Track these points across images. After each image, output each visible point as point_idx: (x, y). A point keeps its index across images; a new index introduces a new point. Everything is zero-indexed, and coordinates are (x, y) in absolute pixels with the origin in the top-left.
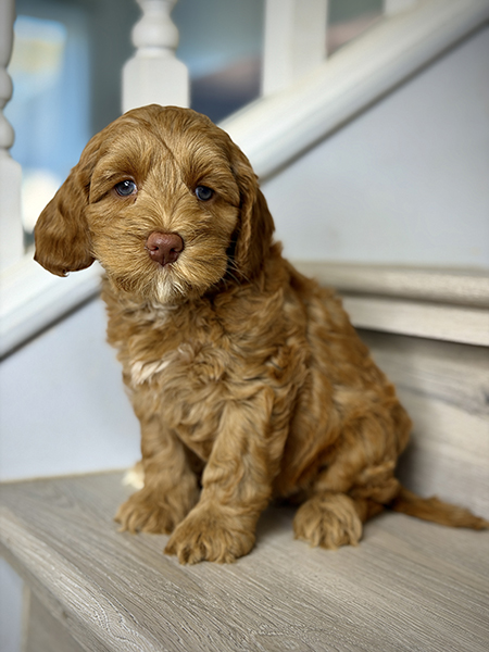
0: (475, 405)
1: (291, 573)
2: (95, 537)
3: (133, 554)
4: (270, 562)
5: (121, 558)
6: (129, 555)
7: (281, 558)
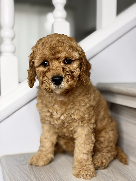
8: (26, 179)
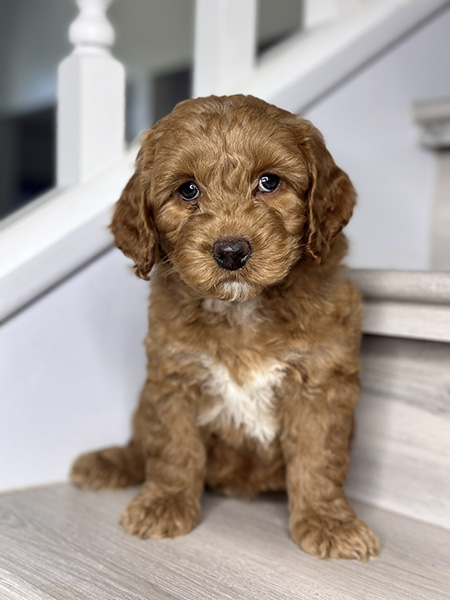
0: (440, 404)
1: (289, 592)
2: (62, 561)
3: (110, 579)
4: (262, 580)
5: (100, 584)
6: (108, 581)
7: (272, 575)
8: (65, 563)
